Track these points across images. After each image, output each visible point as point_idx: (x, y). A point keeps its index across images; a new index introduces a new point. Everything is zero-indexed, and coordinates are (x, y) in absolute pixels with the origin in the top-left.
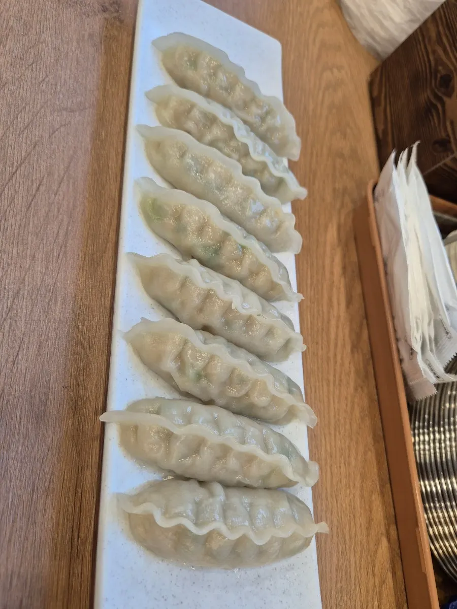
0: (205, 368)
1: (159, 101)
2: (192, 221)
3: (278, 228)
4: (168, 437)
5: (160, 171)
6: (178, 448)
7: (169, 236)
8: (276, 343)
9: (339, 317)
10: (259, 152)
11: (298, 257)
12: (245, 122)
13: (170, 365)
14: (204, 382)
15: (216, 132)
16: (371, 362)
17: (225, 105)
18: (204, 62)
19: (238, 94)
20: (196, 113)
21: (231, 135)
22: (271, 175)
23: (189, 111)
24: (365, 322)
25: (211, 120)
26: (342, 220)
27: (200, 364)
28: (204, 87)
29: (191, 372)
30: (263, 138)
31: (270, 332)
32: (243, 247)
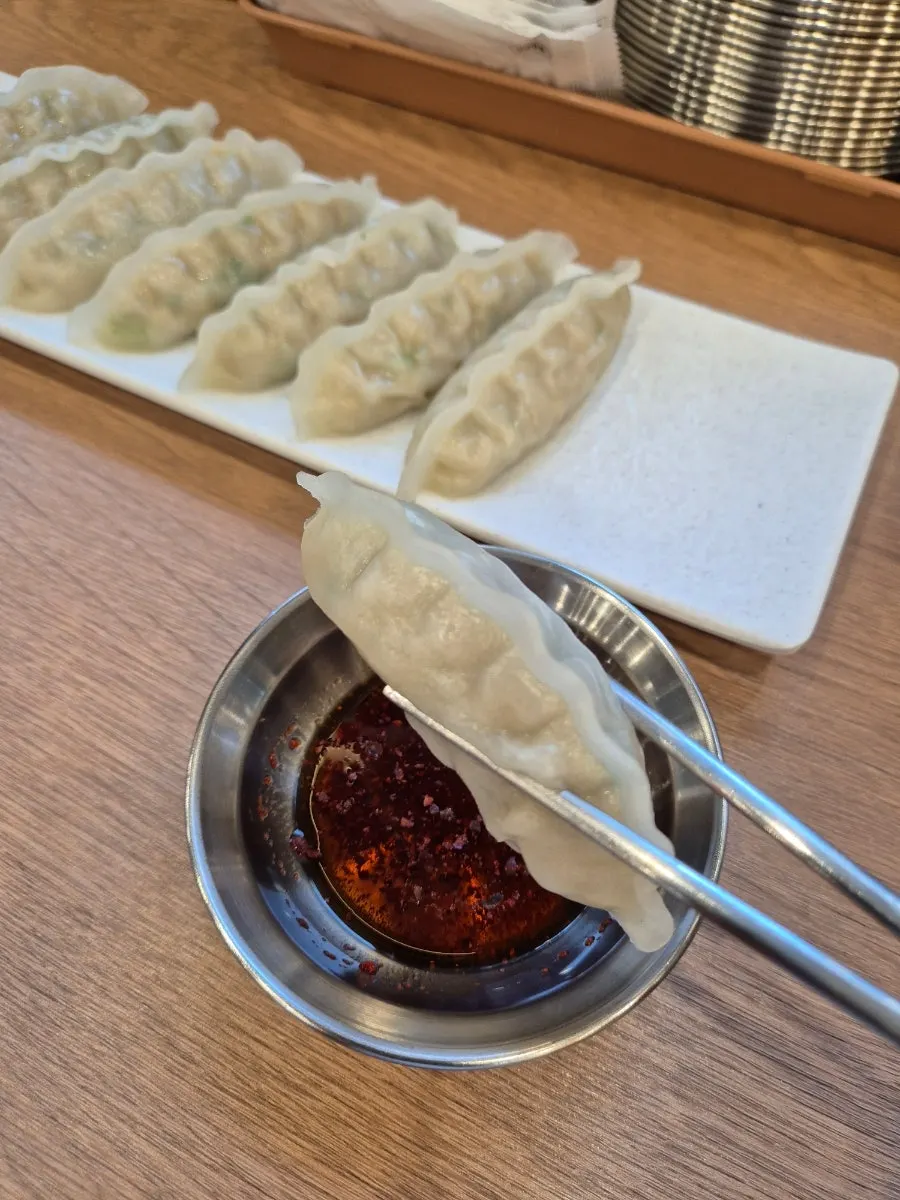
0: (401, 341)
4: (471, 426)
6: (493, 418)
8: (421, 242)
9: (441, 166)
10: (107, 141)
13: (374, 389)
14: (421, 356)
15: (41, 189)
16: (541, 152)
21: (59, 167)
22: (152, 137)
25: (17, 188)
26: (289, 93)
27: (393, 348)
29: (399, 363)
30: (85, 127)
31: (400, 240)
32: (249, 221)
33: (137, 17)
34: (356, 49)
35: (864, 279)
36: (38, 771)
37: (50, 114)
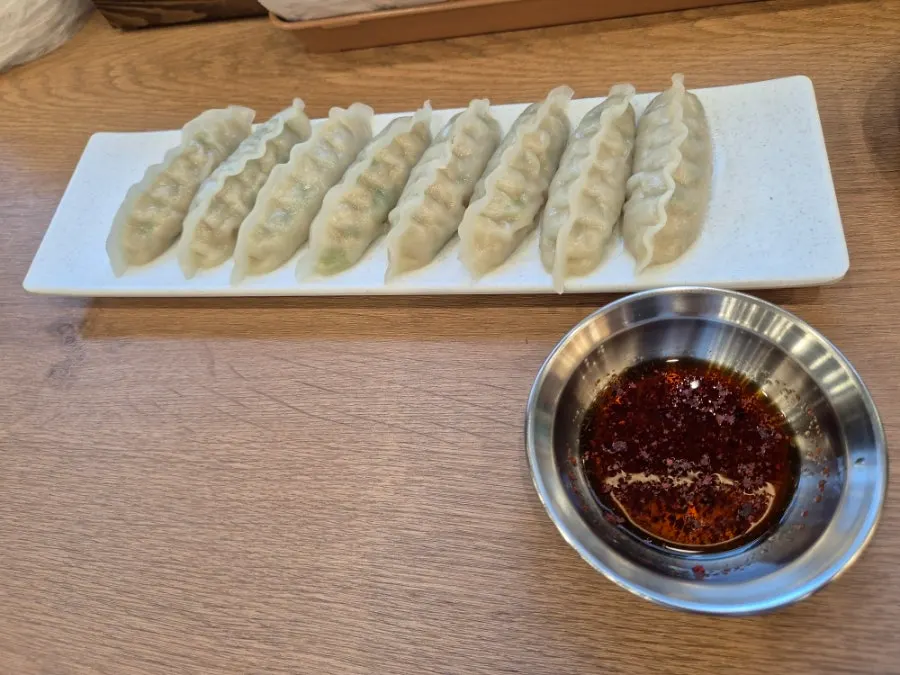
0: (509, 194)
1: (198, 262)
2: (346, 218)
3: (346, 129)
4: (579, 227)
5: (284, 258)
6: (591, 218)
7: (361, 243)
8: (481, 129)
9: (443, 71)
10: (255, 149)
11: (378, 111)
12: (215, 166)
13: (507, 231)
14: (524, 198)
15: (234, 197)
16: (497, 35)
17: (196, 189)
18: (141, 215)
19: (180, 173)
20: (212, 219)
21: (235, 179)
22: (279, 137)
23: (209, 227)
24: (449, 41)
25: (218, 202)
26: (321, 66)
27: (507, 201)
28: (174, 215)
29: (514, 210)
30: (232, 148)
31: (469, 133)
32: (375, 163)
33: (198, 57)
34: (363, 22)
35: (742, 26)
36: (427, 544)
37: (207, 146)
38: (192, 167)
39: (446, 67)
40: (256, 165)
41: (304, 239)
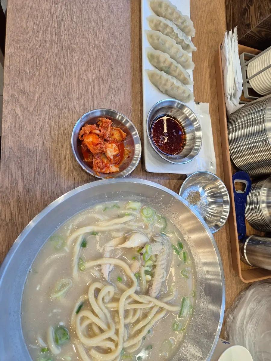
1: (151, 21)
2: (162, 59)
3: (187, 61)
5: (152, 44)
7: (155, 64)
9: (207, 92)
10: (181, 36)
11: (193, 71)
12: (177, 25)
15: (168, 30)
16: (218, 107)
17: (171, 20)
18: (163, 5)
19: (175, 15)
20: (162, 24)
21: (173, 30)
22: (185, 43)
23: (160, 23)
24: (216, 94)
25: (166, 26)
26: (210, 58)
28: (164, 14)
30: (183, 30)
32: (176, 67)
33: (215, 21)
34: (220, 67)
37: (182, 23)
38: (177, 19)
39: (208, 93)
40: (177, 37)
41: (156, 49)
